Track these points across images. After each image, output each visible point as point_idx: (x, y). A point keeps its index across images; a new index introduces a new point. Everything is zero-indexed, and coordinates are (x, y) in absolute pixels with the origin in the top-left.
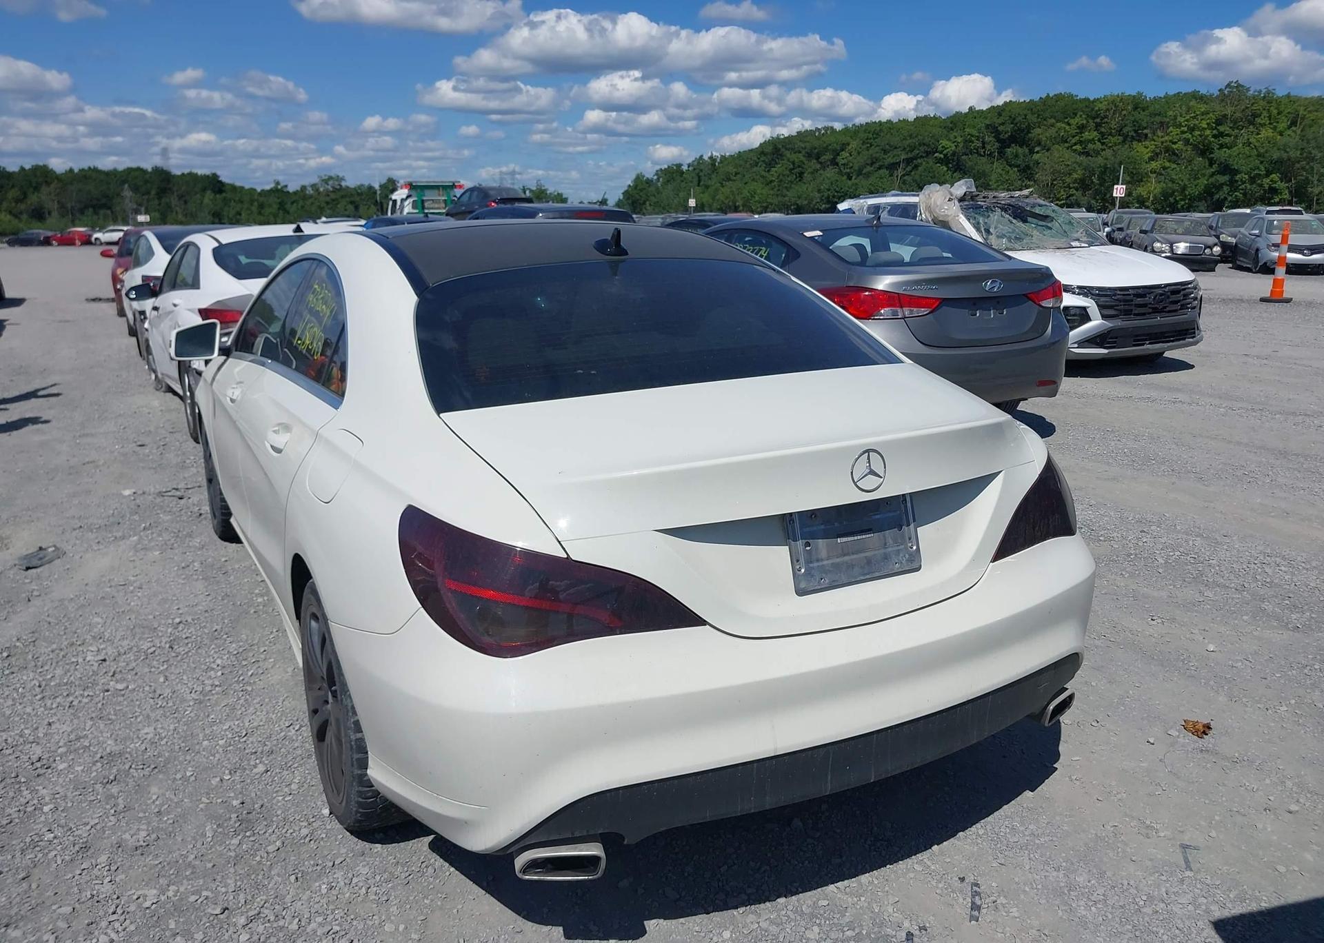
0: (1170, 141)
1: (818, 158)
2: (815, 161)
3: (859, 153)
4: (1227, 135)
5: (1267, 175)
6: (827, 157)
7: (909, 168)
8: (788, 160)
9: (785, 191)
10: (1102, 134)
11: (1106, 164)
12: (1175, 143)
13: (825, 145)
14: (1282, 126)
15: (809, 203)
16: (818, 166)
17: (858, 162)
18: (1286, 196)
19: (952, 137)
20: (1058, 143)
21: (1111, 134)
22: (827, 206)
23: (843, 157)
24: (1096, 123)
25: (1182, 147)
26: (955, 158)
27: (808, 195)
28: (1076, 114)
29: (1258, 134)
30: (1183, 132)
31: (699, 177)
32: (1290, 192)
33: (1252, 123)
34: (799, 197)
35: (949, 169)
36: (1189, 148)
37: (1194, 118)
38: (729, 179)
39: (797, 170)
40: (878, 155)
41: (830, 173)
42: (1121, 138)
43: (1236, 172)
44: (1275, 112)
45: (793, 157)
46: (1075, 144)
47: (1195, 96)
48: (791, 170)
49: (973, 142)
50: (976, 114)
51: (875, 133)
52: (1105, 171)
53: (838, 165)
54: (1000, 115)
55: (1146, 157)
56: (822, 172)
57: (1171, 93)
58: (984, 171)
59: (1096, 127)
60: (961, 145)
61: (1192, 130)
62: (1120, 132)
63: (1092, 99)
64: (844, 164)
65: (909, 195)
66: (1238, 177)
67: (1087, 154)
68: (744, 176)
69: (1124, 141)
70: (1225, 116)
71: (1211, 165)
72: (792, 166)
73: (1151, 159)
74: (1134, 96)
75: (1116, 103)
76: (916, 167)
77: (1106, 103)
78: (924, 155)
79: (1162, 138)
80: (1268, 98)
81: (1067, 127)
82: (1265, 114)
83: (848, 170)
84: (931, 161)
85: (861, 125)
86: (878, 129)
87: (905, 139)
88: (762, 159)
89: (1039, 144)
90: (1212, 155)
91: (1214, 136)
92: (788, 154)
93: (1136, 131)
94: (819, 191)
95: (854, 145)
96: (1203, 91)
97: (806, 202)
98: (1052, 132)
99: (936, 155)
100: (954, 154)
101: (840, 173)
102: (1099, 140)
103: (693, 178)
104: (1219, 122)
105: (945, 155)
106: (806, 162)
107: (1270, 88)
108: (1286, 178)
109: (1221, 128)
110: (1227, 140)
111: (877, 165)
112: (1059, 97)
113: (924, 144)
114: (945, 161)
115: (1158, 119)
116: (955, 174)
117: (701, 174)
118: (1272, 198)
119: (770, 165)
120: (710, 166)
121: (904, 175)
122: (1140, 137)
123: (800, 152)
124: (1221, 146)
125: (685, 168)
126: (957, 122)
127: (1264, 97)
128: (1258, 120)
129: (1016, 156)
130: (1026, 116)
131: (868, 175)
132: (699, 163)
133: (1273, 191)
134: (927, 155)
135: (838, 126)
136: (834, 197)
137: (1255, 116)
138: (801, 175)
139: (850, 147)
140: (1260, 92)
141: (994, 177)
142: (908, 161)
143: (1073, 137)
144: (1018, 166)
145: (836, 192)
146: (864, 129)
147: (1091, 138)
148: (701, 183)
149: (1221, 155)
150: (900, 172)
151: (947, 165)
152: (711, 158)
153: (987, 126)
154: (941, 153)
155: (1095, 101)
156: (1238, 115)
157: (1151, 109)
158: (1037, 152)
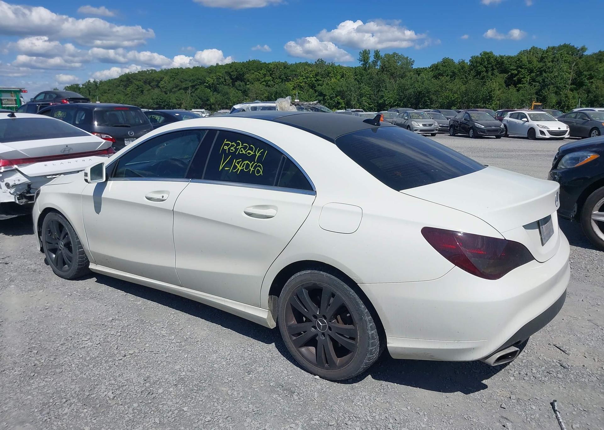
0: (299, 82)
1: (149, 84)
2: (148, 85)
3: (169, 82)
4: (320, 80)
5: (336, 97)
6: (154, 83)
7: (193, 90)
8: (135, 84)
9: (136, 99)
10: (273, 78)
11: (277, 91)
12: (301, 83)
13: (152, 78)
14: (339, 77)
15: (148, 105)
16: (150, 88)
17: (169, 86)
18: (344, 105)
19: (211, 76)
20: (256, 81)
21: (276, 78)
22: (157, 106)
23: (162, 84)
24: (270, 73)
25: (304, 85)
26: (214, 86)
27: (147, 101)
28: (262, 69)
29: (331, 80)
30: (304, 79)
31: (89, 91)
32: (345, 103)
33: (328, 76)
34: (143, 102)
35: (211, 91)
36: (307, 85)
37: (307, 73)
38: (105, 93)
39: (141, 89)
40: (178, 83)
41: (157, 91)
42: (281, 80)
43: (325, 95)
44: (336, 72)
45: (137, 83)
46: (263, 82)
47: (306, 64)
48: (137, 89)
49: (220, 79)
50: (220, 67)
51: (176, 73)
52: (277, 94)
53: (160, 87)
54: (231, 67)
55: (291, 88)
56: (152, 90)
57: (298, 62)
58: (227, 92)
59: (271, 75)
60: (215, 80)
61: (307, 78)
62: (280, 77)
63: (267, 63)
64: (163, 87)
65: (270, 103)
66: (326, 98)
67: (269, 86)
68: (113, 91)
69: (282, 81)
70: (318, 72)
71: (315, 92)
72: (137, 87)
73: (293, 89)
74: (284, 63)
75: (277, 66)
76: (196, 89)
77: (273, 65)
78: (200, 84)
79: (296, 81)
80: (333, 66)
81: (259, 74)
82: (332, 72)
83: (165, 90)
84: (203, 86)
85: (169, 69)
86: (177, 71)
87: (190, 76)
88: (121, 83)
89: (249, 81)
90: (315, 89)
91: (315, 81)
92: (134, 81)
93: (286, 78)
94: (152, 99)
95: (166, 78)
96: (309, 62)
97: (146, 104)
98: (253, 76)
99: (205, 84)
100: (213, 84)
101: (161, 91)
102: (272, 81)
103: (86, 91)
104: (316, 75)
105: (209, 84)
106: (144, 86)
107: (333, 62)
108: (343, 98)
109: (318, 78)
110: (320, 82)
111: (179, 88)
112: (254, 61)
113: (199, 79)
114: (209, 87)
115: (294, 73)
116: (214, 93)
117: (90, 89)
118: (339, 106)
119: (126, 86)
120: (95, 86)
121: (191, 93)
122: (288, 80)
123: (140, 81)
124: (318, 85)
125: (81, 86)
126: (212, 70)
127: (331, 66)
128: (330, 75)
129: (240, 86)
130: (242, 68)
131: (174, 92)
132: (88, 84)
133: (339, 103)
134: (201, 84)
135: (158, 70)
136: (160, 102)
137: (329, 73)
138: (142, 91)
139: (164, 79)
140: (330, 63)
141: (231, 95)
142: (193, 86)
143: (262, 79)
144: (241, 90)
145: (161, 100)
146: (170, 71)
147: (269, 79)
148: (91, 94)
149: (319, 88)
150: (189, 91)
151: (210, 89)
152: (94, 82)
153: (226, 72)
154: (207, 83)
155: (269, 64)
156: (323, 72)
157: (291, 68)
158: (248, 84)
